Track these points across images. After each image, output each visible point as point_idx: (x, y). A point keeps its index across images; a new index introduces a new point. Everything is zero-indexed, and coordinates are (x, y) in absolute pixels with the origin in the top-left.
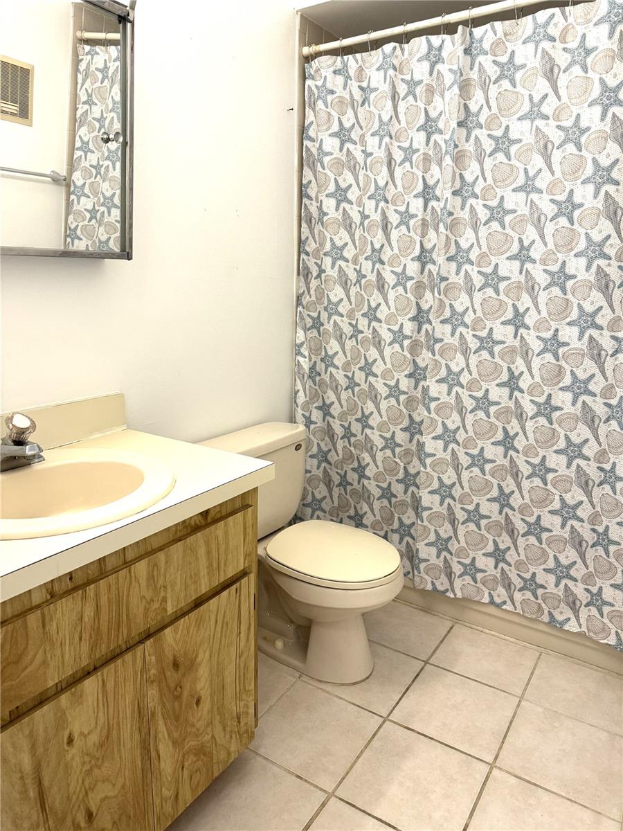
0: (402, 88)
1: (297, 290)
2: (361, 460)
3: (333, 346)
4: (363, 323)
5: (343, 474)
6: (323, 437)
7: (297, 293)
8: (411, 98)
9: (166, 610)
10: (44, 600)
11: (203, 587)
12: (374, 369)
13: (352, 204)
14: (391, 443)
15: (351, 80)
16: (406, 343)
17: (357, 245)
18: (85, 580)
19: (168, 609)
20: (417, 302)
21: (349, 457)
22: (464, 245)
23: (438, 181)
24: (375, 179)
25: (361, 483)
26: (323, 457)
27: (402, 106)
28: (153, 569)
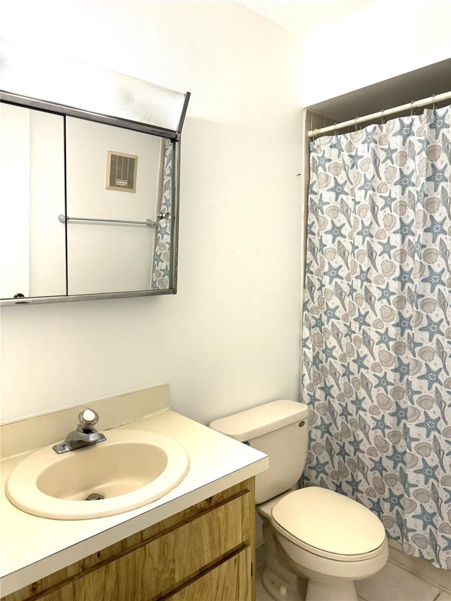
0: (382, 155)
1: (304, 298)
2: (356, 436)
3: (332, 342)
4: (355, 326)
5: (342, 445)
6: (325, 412)
7: (303, 301)
8: (389, 161)
9: (174, 578)
10: (77, 573)
11: (206, 558)
12: (365, 363)
13: (345, 237)
14: (381, 425)
15: (343, 151)
16: (391, 343)
17: (350, 266)
18: (110, 556)
19: (176, 578)
20: (399, 312)
21: (347, 432)
22: (437, 269)
23: (413, 221)
24: (362, 220)
25: (357, 456)
26: (326, 429)
27: (382, 168)
28: (164, 546)
